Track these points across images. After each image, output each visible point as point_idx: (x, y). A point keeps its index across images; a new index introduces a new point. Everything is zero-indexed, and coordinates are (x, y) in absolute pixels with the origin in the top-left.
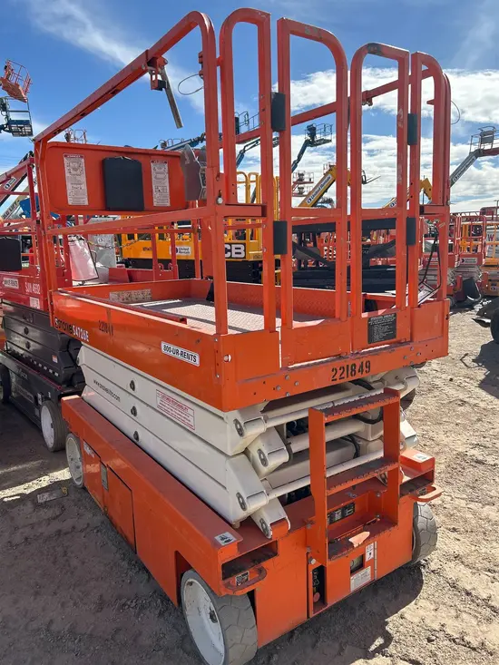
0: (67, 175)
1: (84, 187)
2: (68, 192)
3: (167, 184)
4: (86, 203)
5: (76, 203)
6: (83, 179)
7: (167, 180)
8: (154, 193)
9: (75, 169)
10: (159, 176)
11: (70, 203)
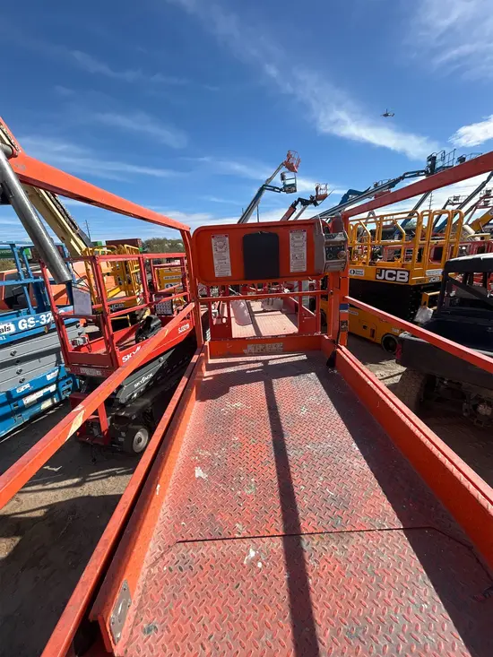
0: (214, 252)
1: (228, 261)
2: (215, 266)
3: (305, 251)
4: (230, 275)
5: (222, 275)
6: (227, 255)
7: (305, 247)
8: (291, 260)
9: (221, 247)
10: (296, 245)
11: (217, 275)
